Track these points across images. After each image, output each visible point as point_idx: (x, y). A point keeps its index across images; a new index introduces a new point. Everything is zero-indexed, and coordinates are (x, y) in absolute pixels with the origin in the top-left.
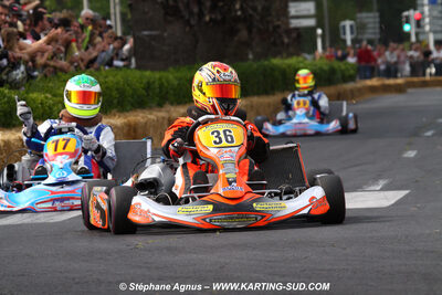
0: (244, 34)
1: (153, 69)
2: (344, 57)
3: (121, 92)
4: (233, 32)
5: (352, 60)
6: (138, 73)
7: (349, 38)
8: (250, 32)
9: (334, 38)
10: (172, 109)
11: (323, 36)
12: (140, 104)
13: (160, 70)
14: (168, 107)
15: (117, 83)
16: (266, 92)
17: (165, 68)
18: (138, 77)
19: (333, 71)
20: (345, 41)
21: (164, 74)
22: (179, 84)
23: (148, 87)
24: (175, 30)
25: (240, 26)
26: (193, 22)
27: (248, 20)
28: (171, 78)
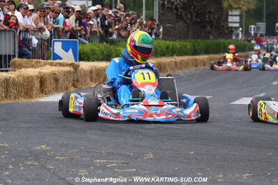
0: (209, 28)
1: (170, 40)
2: (250, 41)
3: (156, 49)
4: (204, 27)
5: (253, 42)
6: (164, 42)
7: (253, 33)
8: (211, 28)
9: (247, 33)
11: (242, 31)
12: (163, 54)
13: (173, 41)
14: (175, 57)
15: (155, 45)
16: (217, 53)
17: (175, 40)
18: (164, 43)
19: (245, 46)
20: (251, 34)
21: (174, 43)
22: (180, 47)
23: (167, 48)
24: (180, 25)
25: (207, 25)
26: (188, 22)
27: (211, 23)
28: (177, 44)
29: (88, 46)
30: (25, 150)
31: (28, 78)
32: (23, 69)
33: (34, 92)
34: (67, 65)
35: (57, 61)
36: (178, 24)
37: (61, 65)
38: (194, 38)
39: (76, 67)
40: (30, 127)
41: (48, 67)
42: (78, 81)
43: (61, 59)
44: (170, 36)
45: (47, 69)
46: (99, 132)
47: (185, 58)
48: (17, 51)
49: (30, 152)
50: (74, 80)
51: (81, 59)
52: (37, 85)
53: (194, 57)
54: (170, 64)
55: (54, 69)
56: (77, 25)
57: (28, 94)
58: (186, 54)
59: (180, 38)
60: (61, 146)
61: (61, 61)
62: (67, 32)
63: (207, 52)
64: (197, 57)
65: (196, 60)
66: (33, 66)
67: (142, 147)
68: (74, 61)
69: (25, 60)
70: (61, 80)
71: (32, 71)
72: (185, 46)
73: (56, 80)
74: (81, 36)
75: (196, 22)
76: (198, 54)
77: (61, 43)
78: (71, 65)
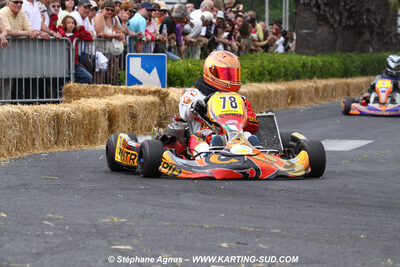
0: (367, 36)
1: (307, 55)
3: (287, 70)
4: (361, 34)
6: (297, 57)
8: (371, 35)
10: (319, 81)
12: (297, 76)
13: (312, 55)
14: (316, 79)
15: (284, 62)
17: (315, 55)
18: (298, 59)
21: (314, 58)
22: (323, 65)
23: (304, 66)
24: (323, 31)
25: (365, 30)
26: (335, 26)
27: (370, 27)
28: (318, 60)
29: (181, 64)
30: (88, 223)
31: (90, 112)
32: (82, 100)
33: (100, 135)
34: (150, 93)
35: (133, 87)
36: (320, 30)
37: (140, 92)
38: (344, 52)
39: (163, 97)
40: (94, 189)
41: (120, 95)
42: (166, 118)
43: (140, 83)
44: (307, 47)
45: (118, 99)
46: (201, 196)
47: (331, 82)
48: (72, 71)
49: (96, 227)
50: (160, 117)
51: (171, 84)
52: (104, 123)
53: (344, 80)
54: (307, 91)
55: (130, 99)
56: (165, 31)
57: (90, 138)
58: (333, 76)
59: (323, 51)
60: (143, 216)
61: (141, 87)
62: (148, 42)
63: (364, 72)
64: (349, 80)
65: (348, 85)
66: (97, 95)
67: (267, 218)
68: (160, 88)
69: (85, 85)
70: (140, 117)
71: (95, 101)
72: (331, 64)
73: (134, 117)
74: (170, 50)
75: (348, 27)
76: (352, 76)
77: (139, 59)
78: (155, 93)
